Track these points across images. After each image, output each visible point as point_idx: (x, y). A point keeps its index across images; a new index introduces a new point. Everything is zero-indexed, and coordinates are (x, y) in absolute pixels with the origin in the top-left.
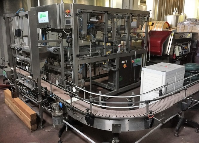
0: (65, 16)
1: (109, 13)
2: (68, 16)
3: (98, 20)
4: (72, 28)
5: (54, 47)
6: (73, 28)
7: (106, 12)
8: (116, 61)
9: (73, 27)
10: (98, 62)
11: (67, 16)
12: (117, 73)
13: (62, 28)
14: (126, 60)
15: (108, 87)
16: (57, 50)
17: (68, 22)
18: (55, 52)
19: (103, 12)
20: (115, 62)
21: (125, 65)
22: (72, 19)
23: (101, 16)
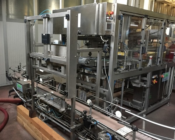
0: (107, 19)
1: (148, 17)
2: (110, 19)
3: (137, 26)
4: (111, 34)
5: (86, 58)
6: (114, 35)
7: (146, 16)
8: (148, 75)
9: (113, 33)
10: (132, 77)
11: (108, 19)
12: (148, 90)
13: (100, 34)
14: (156, 75)
15: (132, 105)
16: (89, 61)
17: (109, 26)
18: (88, 64)
19: (143, 16)
20: (147, 77)
21: (155, 80)
22: (113, 23)
23: (140, 21)
